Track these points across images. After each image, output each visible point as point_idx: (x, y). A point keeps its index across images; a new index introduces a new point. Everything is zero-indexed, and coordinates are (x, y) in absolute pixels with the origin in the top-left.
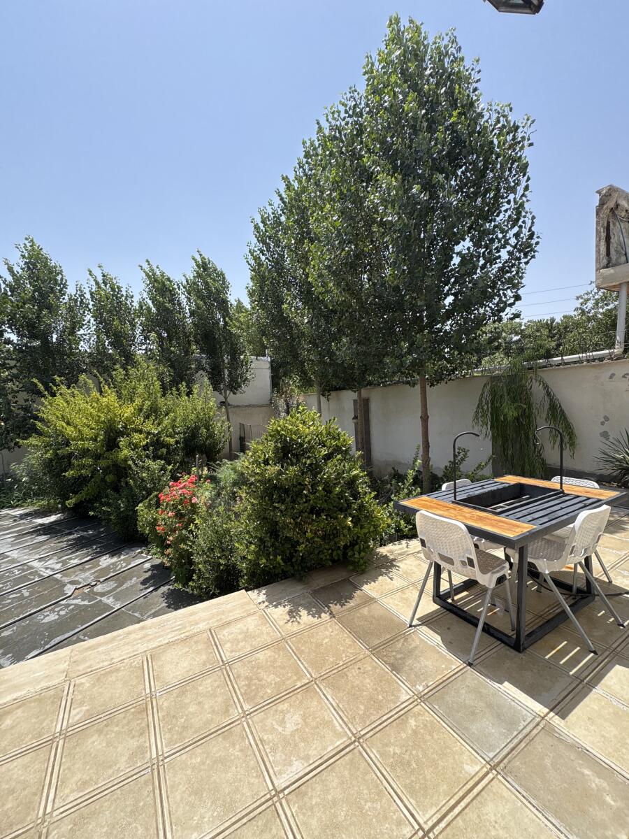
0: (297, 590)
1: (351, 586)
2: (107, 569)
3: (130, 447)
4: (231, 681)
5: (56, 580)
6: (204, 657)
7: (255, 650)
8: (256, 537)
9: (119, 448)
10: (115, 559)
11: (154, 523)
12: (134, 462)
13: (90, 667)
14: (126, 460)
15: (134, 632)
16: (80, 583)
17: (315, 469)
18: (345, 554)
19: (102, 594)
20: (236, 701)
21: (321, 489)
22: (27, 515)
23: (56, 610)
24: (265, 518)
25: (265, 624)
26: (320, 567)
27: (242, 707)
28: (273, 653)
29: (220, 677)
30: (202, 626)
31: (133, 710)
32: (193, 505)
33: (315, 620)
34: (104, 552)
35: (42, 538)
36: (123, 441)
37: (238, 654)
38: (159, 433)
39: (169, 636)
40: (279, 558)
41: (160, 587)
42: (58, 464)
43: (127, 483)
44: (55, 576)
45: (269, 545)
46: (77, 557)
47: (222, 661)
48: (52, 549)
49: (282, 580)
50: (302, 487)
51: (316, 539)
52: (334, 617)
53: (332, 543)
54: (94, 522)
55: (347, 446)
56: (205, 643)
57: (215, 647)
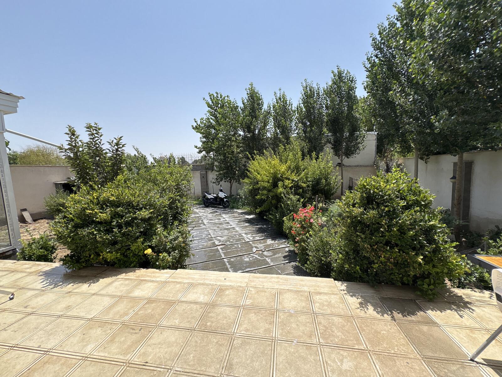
0: (370, 292)
1: (416, 306)
2: (269, 245)
3: (284, 187)
4: (316, 323)
5: (250, 244)
6: (304, 304)
7: (332, 314)
8: (344, 250)
9: (278, 187)
10: (273, 242)
11: (291, 228)
12: (284, 195)
13: (255, 285)
14: (281, 194)
15: (274, 278)
16: (258, 248)
17: (392, 214)
18: (415, 282)
19: (267, 257)
20: (317, 334)
21: (395, 229)
22: (243, 213)
23: (249, 257)
24: (350, 240)
25: (342, 303)
26: (391, 283)
27: (319, 339)
28: (343, 322)
29: (310, 318)
30: (306, 289)
31: (268, 312)
32: (311, 223)
33: (379, 316)
34: (269, 237)
35: (247, 224)
36: (280, 184)
37: (322, 311)
38: (298, 180)
39: (289, 287)
40: (358, 268)
41: (291, 262)
42: (254, 192)
43: (281, 206)
44: (250, 242)
45: (352, 258)
46: (258, 236)
47: (313, 311)
48: (250, 230)
49: (359, 282)
50: (380, 226)
51: (388, 264)
52: (395, 321)
53: (402, 270)
54: (266, 221)
55: (427, 202)
56: (306, 298)
57: (310, 302)
